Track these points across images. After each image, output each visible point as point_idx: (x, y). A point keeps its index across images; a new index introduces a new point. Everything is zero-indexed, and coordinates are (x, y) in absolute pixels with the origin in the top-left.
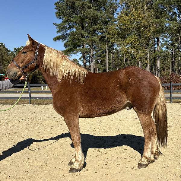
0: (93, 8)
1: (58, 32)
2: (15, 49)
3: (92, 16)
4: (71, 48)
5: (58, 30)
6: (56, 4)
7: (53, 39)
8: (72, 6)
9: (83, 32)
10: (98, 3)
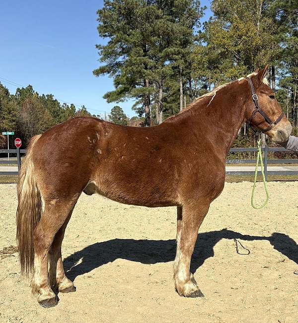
0: (165, 18)
1: (102, 60)
2: (18, 89)
3: (164, 32)
4: (125, 88)
5: (102, 56)
6: (100, 12)
7: (94, 72)
8: (128, 14)
9: (146, 59)
10: (173, 8)
